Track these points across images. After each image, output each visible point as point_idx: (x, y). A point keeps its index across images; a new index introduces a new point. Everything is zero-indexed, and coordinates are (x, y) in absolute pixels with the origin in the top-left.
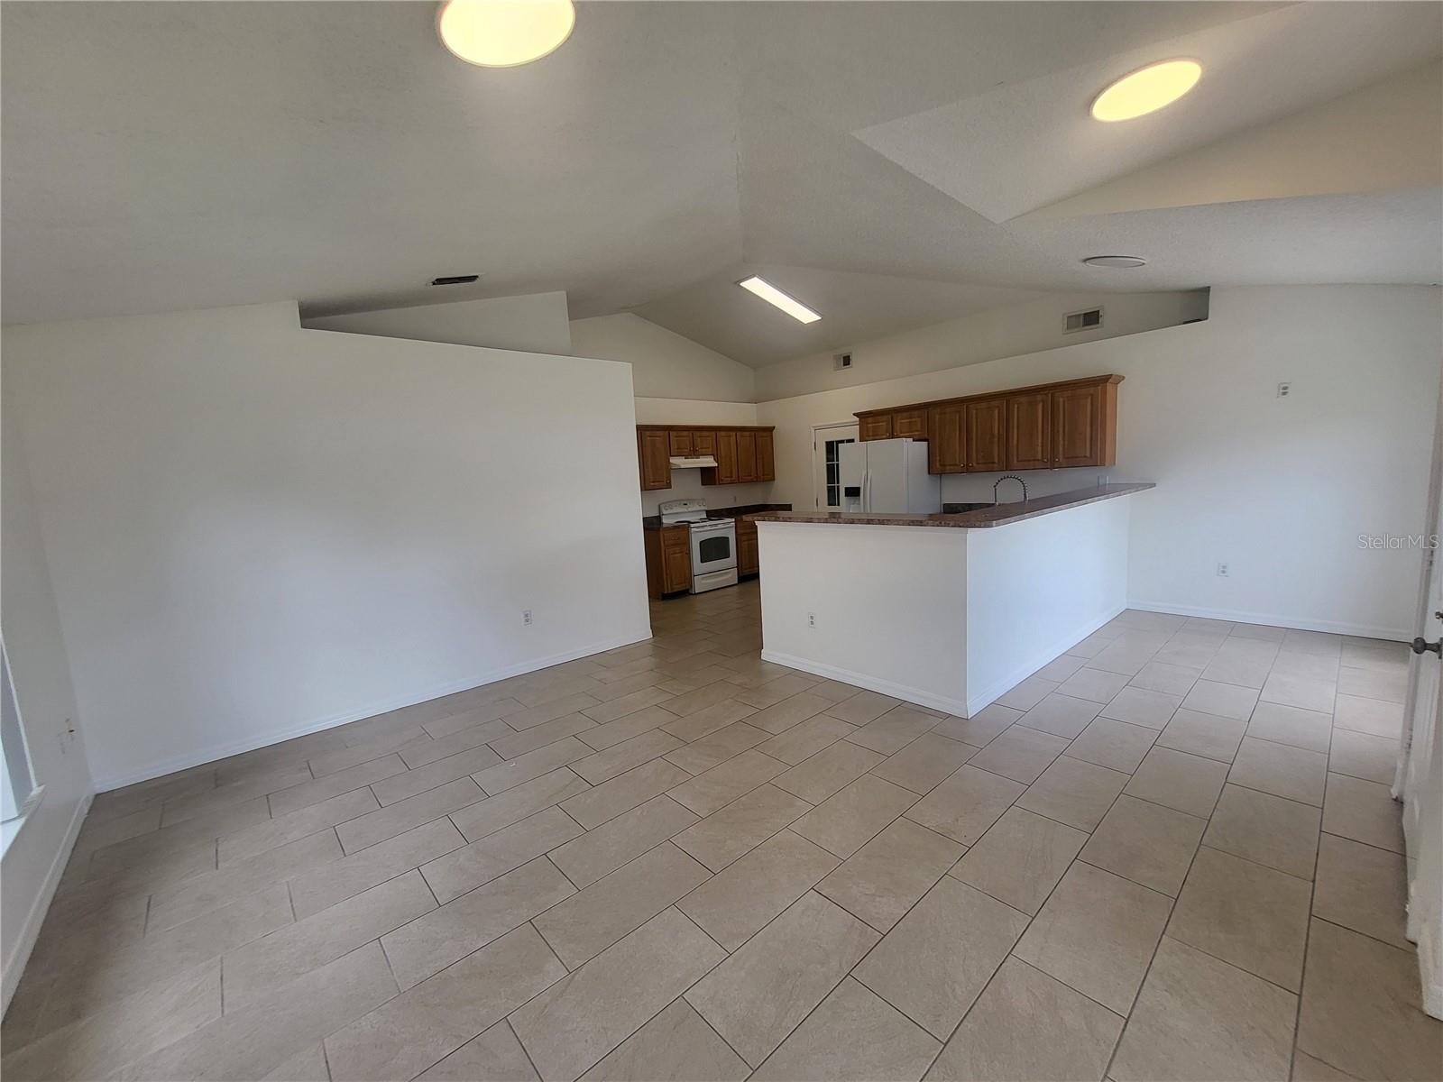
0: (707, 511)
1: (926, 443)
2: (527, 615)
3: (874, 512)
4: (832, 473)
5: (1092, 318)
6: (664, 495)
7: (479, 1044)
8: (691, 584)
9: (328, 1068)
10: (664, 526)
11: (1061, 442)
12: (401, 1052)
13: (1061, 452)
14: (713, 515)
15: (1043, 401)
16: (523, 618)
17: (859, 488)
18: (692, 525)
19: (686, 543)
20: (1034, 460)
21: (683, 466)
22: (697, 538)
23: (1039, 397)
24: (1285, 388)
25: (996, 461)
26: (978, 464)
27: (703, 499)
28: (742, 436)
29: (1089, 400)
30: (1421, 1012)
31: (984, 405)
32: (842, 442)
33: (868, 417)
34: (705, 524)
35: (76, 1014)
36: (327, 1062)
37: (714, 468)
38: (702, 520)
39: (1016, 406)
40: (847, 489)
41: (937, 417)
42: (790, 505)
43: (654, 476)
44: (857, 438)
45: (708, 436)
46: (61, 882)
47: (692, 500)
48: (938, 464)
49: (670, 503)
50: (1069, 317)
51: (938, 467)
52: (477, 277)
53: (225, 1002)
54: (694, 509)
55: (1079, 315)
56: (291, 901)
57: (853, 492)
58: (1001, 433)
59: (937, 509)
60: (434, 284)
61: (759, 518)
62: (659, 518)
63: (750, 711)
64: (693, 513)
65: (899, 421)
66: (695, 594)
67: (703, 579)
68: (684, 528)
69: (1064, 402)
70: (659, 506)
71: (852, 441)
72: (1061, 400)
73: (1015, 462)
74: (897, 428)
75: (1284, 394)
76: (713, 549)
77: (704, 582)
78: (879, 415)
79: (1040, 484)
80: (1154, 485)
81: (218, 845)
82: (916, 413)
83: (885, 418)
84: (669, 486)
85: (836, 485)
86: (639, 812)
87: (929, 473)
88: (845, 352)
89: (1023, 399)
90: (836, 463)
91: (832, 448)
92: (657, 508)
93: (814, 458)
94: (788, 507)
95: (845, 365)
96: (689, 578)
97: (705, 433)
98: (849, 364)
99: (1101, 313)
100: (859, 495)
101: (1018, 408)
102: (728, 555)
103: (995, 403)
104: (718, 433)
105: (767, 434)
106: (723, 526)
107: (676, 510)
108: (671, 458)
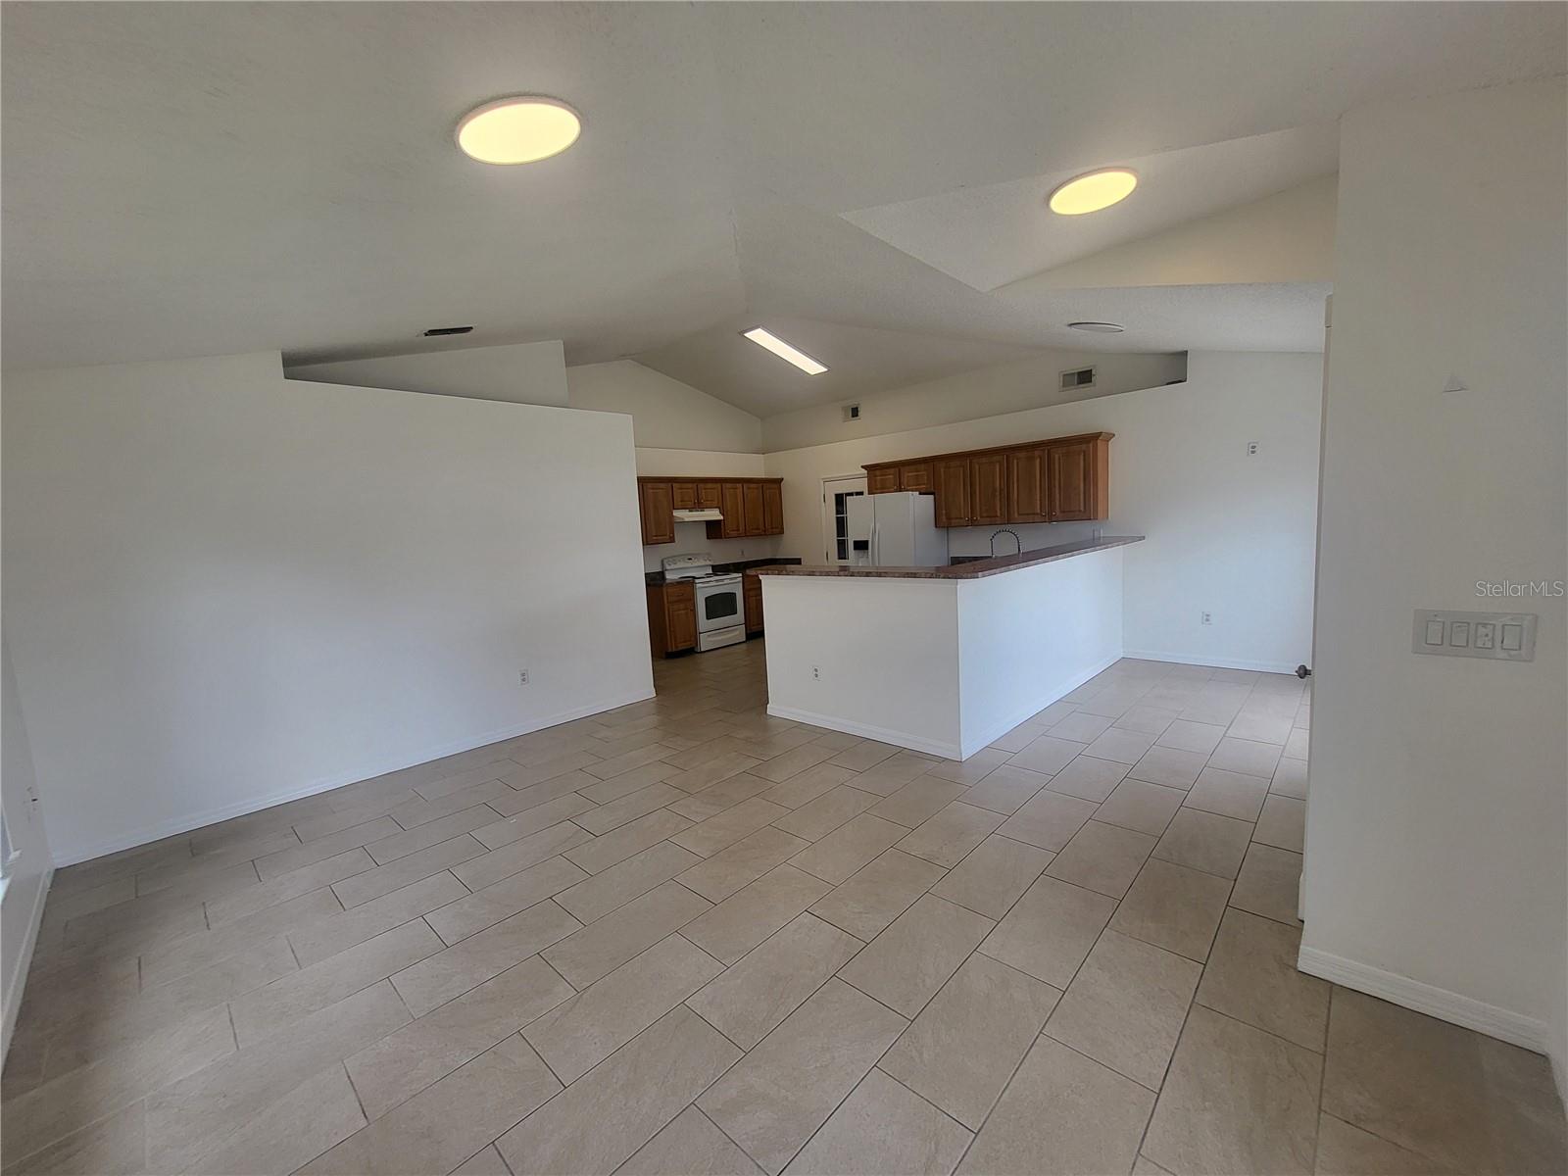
0: (713, 567)
1: (932, 497)
2: (523, 675)
3: (882, 565)
4: (841, 525)
5: (1085, 377)
6: (666, 550)
7: (495, 1053)
8: (696, 641)
9: (351, 1081)
10: (667, 581)
11: (1057, 496)
12: (420, 1064)
13: (1057, 506)
14: (719, 570)
15: (1040, 456)
16: (520, 678)
17: (867, 542)
18: (697, 581)
19: (691, 600)
20: (1032, 514)
21: (687, 520)
22: (702, 593)
23: (1037, 453)
24: (1253, 447)
25: (999, 514)
26: (981, 517)
27: (709, 554)
28: (749, 488)
29: (1082, 457)
30: (1295, 969)
31: (986, 460)
32: (851, 494)
33: (876, 470)
34: (709, 579)
35: (83, 1059)
36: (349, 1077)
37: (720, 521)
38: (708, 575)
39: (1015, 461)
40: (855, 542)
41: (942, 470)
42: (800, 559)
43: (656, 530)
44: (866, 491)
45: (714, 489)
46: (35, 953)
47: (697, 556)
48: (945, 518)
49: (674, 558)
50: (1064, 375)
51: (945, 520)
52: (471, 328)
53: (239, 1039)
54: (700, 564)
55: (1073, 374)
56: (293, 952)
57: (862, 546)
58: (1002, 487)
59: (944, 562)
60: (426, 335)
61: (763, 572)
62: (662, 574)
63: (753, 763)
64: (697, 569)
65: (906, 474)
66: (701, 652)
67: (709, 636)
68: (689, 583)
69: (1059, 457)
70: (662, 561)
71: (861, 493)
72: (1057, 456)
73: (1015, 516)
74: (905, 481)
75: (1253, 452)
76: (720, 605)
77: (710, 639)
78: (887, 468)
79: (1033, 537)
80: (1144, 538)
81: (205, 908)
82: (923, 466)
83: (892, 471)
84: (672, 541)
85: (845, 538)
86: (643, 857)
87: (936, 527)
88: (852, 403)
89: (1022, 455)
90: (844, 515)
91: (840, 499)
92: (660, 564)
93: (823, 509)
94: (798, 561)
95: (853, 416)
96: (694, 635)
97: (709, 485)
98: (857, 416)
99: (1093, 373)
100: (867, 549)
101: (1018, 463)
102: (734, 612)
103: (996, 458)
104: (724, 485)
105: (775, 486)
106: (729, 581)
107: (680, 565)
108: (674, 511)
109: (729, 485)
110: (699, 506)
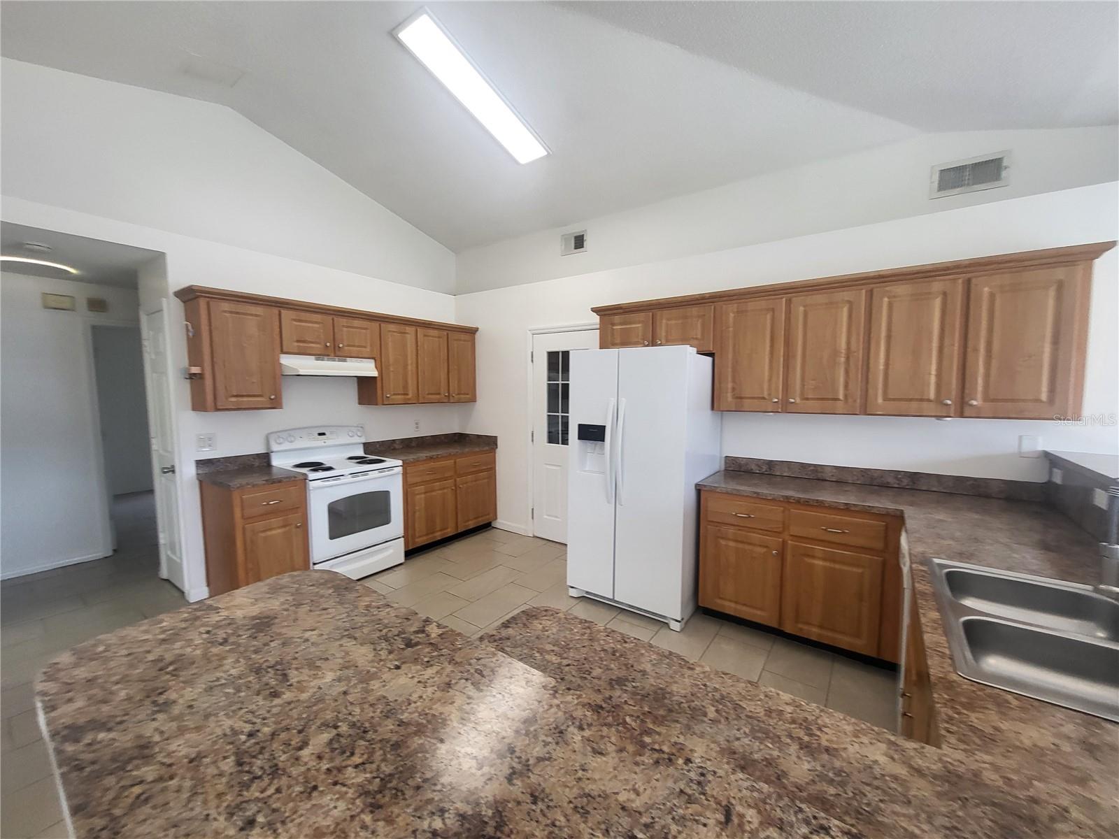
0: (365, 444)
1: (709, 359)
4: (558, 396)
5: (987, 172)
6: (267, 419)
11: (982, 370)
13: (980, 388)
14: (375, 451)
15: (945, 294)
17: (603, 428)
18: (321, 473)
20: (922, 400)
21: (308, 372)
23: (937, 287)
25: (841, 397)
26: (805, 399)
27: (360, 426)
28: (424, 335)
29: (1052, 294)
31: (820, 298)
32: (574, 352)
33: (615, 314)
34: (351, 469)
37: (376, 378)
38: (351, 461)
39: (886, 299)
40: (581, 425)
41: (732, 315)
43: (240, 385)
44: (595, 347)
45: (365, 328)
47: (336, 428)
48: (729, 395)
49: (289, 433)
50: (941, 172)
51: (728, 398)
54: (340, 442)
55: (960, 169)
57: (592, 434)
58: (853, 346)
62: (263, 458)
64: (336, 448)
65: (665, 322)
68: (293, 481)
69: (992, 296)
70: (265, 437)
71: (590, 350)
72: (986, 291)
73: (880, 400)
74: (662, 332)
76: (357, 513)
78: (633, 312)
82: (697, 309)
83: (641, 316)
85: (560, 414)
87: (713, 408)
88: (576, 229)
89: (902, 289)
90: (560, 382)
91: (558, 363)
93: (530, 371)
94: (492, 442)
95: (576, 248)
97: (356, 323)
98: (582, 246)
99: (1005, 163)
100: (603, 440)
101: (890, 305)
102: (386, 520)
103: (846, 295)
104: (383, 325)
105: (467, 337)
106: (376, 474)
107: (299, 444)
108: (282, 356)
109: (392, 327)
110: (333, 351)
